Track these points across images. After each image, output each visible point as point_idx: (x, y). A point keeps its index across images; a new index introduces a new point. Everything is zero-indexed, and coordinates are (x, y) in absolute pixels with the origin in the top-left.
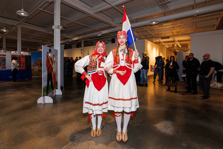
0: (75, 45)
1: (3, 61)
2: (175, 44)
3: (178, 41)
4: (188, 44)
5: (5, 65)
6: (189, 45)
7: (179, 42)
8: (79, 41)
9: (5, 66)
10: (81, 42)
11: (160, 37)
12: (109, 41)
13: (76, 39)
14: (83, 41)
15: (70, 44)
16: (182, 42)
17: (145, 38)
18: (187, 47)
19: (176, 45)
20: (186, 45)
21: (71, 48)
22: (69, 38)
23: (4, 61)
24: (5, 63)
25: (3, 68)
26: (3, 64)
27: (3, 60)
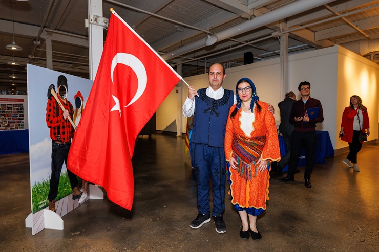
1: (18, 112)
5: (23, 119)
9: (23, 123)
10: (176, 66)
12: (239, 61)
23: (20, 112)
24: (23, 116)
25: (19, 125)
26: (19, 119)
27: (18, 109)
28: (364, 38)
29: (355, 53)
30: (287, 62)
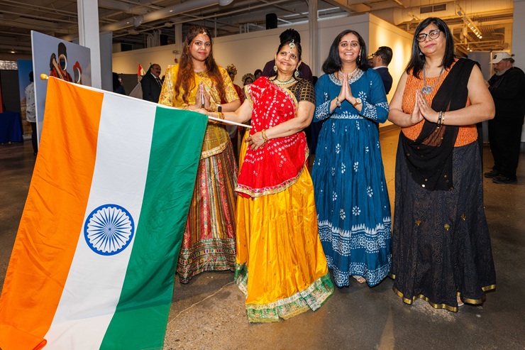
0: (155, 38)
2: (462, 30)
3: (474, 20)
4: (504, 29)
6: (505, 32)
7: (476, 23)
8: (168, 25)
10: (174, 26)
11: (417, 7)
12: (259, 23)
13: (155, 16)
14: (178, 23)
15: (140, 34)
16: (484, 23)
17: (369, 12)
18: (502, 37)
19: (465, 33)
20: (497, 30)
21: (144, 45)
22: (135, 15)
28: (397, 6)
29: (389, 22)
30: (317, 29)
